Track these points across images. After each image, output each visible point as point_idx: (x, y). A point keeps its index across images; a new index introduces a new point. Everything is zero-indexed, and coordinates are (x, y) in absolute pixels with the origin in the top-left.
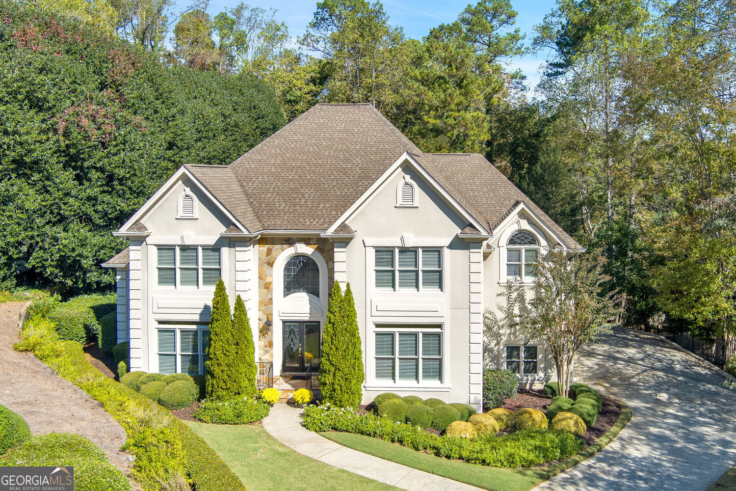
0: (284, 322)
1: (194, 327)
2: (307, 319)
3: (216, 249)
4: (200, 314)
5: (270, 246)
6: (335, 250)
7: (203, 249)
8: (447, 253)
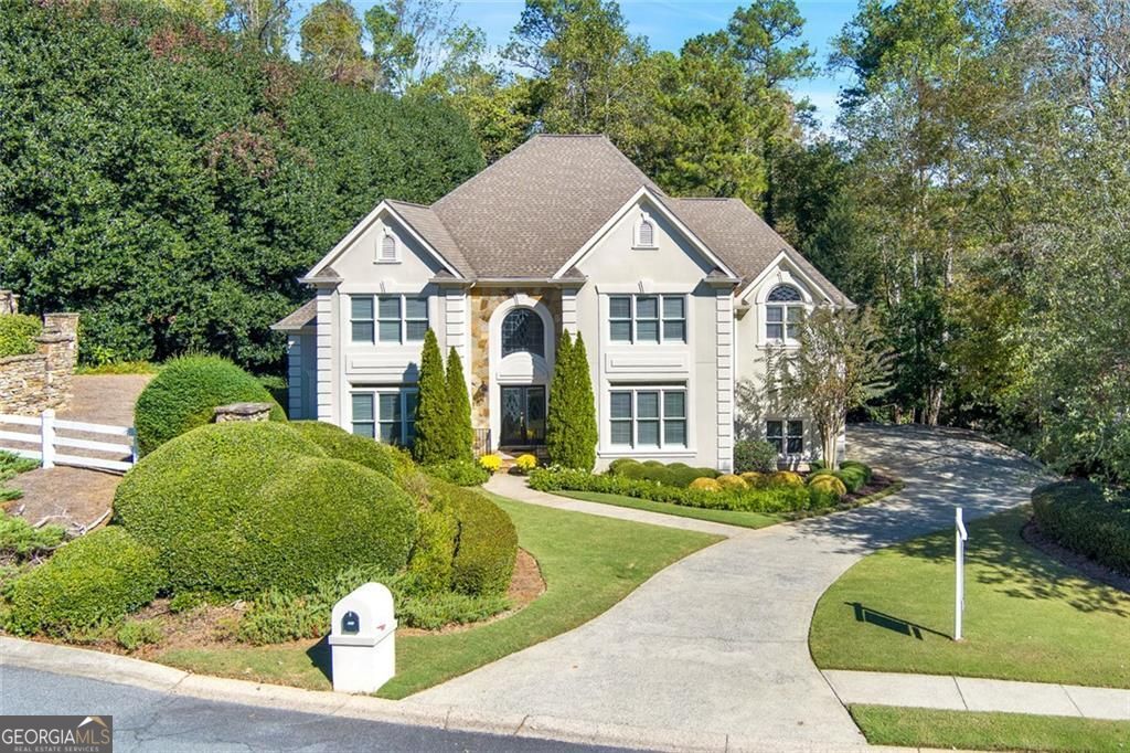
0: (502, 387)
1: (397, 390)
2: (530, 382)
3: (422, 298)
4: (404, 374)
5: (486, 298)
6: (564, 297)
7: (407, 299)
8: (691, 301)
